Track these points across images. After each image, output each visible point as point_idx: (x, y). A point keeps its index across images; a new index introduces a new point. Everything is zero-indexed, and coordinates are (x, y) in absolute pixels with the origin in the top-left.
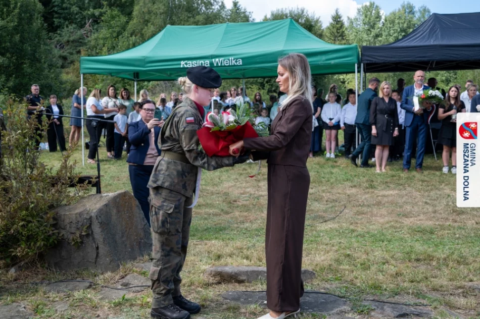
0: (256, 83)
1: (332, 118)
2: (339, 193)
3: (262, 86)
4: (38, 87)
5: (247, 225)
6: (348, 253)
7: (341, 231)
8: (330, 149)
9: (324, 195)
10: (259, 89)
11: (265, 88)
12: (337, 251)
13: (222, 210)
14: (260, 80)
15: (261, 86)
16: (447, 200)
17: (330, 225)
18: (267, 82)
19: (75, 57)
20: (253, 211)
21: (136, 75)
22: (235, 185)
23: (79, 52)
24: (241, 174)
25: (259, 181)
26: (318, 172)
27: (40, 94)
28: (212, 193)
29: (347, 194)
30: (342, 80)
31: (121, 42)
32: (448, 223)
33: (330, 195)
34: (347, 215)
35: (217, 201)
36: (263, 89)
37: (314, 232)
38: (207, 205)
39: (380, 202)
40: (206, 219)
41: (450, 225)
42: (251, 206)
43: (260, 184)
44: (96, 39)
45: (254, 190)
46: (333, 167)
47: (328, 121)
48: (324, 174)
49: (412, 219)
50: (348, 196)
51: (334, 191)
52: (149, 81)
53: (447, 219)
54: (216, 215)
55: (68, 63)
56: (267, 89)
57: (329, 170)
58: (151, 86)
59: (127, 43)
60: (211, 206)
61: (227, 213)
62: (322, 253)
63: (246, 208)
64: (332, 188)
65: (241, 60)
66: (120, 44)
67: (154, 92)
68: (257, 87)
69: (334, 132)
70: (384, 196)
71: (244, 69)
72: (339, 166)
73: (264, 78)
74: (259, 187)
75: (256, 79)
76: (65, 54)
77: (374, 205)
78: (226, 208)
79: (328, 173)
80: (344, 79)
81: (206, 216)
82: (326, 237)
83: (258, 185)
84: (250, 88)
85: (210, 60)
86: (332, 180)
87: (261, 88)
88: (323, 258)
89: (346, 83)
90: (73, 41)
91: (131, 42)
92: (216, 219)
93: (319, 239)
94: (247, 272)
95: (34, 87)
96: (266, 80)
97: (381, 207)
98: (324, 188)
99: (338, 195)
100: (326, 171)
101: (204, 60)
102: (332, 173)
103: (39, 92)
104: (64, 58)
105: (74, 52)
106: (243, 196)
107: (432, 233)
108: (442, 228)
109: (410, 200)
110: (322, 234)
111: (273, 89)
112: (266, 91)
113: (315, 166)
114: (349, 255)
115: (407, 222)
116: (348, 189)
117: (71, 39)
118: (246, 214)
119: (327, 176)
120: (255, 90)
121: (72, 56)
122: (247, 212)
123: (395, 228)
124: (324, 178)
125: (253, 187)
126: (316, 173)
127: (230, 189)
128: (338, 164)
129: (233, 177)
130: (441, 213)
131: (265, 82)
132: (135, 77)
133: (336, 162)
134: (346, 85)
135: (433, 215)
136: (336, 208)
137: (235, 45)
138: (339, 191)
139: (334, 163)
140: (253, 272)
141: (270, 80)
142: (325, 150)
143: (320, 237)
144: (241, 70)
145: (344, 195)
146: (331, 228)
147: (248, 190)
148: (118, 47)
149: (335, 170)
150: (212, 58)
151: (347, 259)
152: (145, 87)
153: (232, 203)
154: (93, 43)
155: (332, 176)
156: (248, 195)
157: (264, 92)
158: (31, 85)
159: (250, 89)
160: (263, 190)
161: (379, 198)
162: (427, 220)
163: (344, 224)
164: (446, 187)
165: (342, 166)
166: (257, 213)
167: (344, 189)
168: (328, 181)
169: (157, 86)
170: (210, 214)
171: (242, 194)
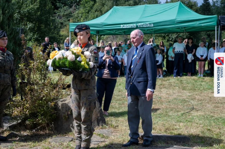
0: (161, 36)
1: (202, 55)
2: (205, 96)
3: (164, 38)
4: (48, 38)
6: (209, 128)
7: (205, 116)
8: (201, 72)
9: (197, 97)
10: (163, 39)
11: (166, 39)
12: (203, 127)
14: (163, 35)
17: (199, 113)
18: (167, 36)
19: (67, 22)
20: (158, 104)
21: (98, 32)
23: (69, 20)
25: (161, 88)
26: (193, 84)
27: (49, 42)
29: (209, 97)
31: (91, 15)
33: (200, 97)
34: (209, 108)
36: (165, 39)
37: (191, 116)
42: (157, 102)
44: (78, 14)
45: (158, 93)
46: (202, 82)
47: (200, 57)
48: (197, 85)
50: (210, 97)
51: (202, 94)
52: (104, 35)
55: (64, 26)
56: (167, 39)
57: (199, 83)
58: (105, 38)
59: (94, 15)
62: (195, 128)
64: (201, 93)
65: (153, 24)
66: (90, 16)
67: (107, 41)
68: (161, 38)
69: (203, 63)
71: (154, 29)
72: (205, 81)
73: (165, 33)
74: (161, 91)
75: (161, 34)
76: (62, 21)
79: (199, 85)
82: (197, 119)
83: (160, 91)
84: (158, 39)
85: (136, 24)
86: (201, 89)
87: (163, 38)
88: (195, 130)
90: (66, 15)
91: (95, 15)
93: (193, 120)
95: (46, 38)
96: (166, 35)
98: (197, 93)
99: (204, 97)
100: (198, 84)
101: (133, 24)
102: (201, 85)
103: (49, 41)
104: (62, 24)
105: (67, 20)
110: (195, 118)
111: (171, 39)
112: (166, 40)
113: (192, 81)
114: (209, 130)
116: (210, 94)
117: (65, 14)
119: (199, 86)
120: (160, 40)
121: (65, 22)
122: (154, 104)
124: (197, 88)
125: (158, 91)
126: (193, 85)
128: (205, 80)
132: (97, 33)
133: (204, 79)
136: (203, 104)
137: (148, 16)
138: (205, 95)
139: (203, 80)
141: (169, 35)
142: (198, 72)
143: (193, 119)
144: (152, 29)
145: (207, 97)
146: (200, 115)
147: (155, 93)
148: (88, 17)
149: (203, 83)
150: (137, 23)
151: (208, 131)
152: (102, 39)
154: (76, 16)
155: (202, 86)
157: (165, 41)
158: (45, 37)
159: (157, 39)
160: (163, 93)
163: (207, 113)
165: (207, 81)
166: (160, 105)
167: (208, 94)
168: (199, 89)
169: (109, 38)
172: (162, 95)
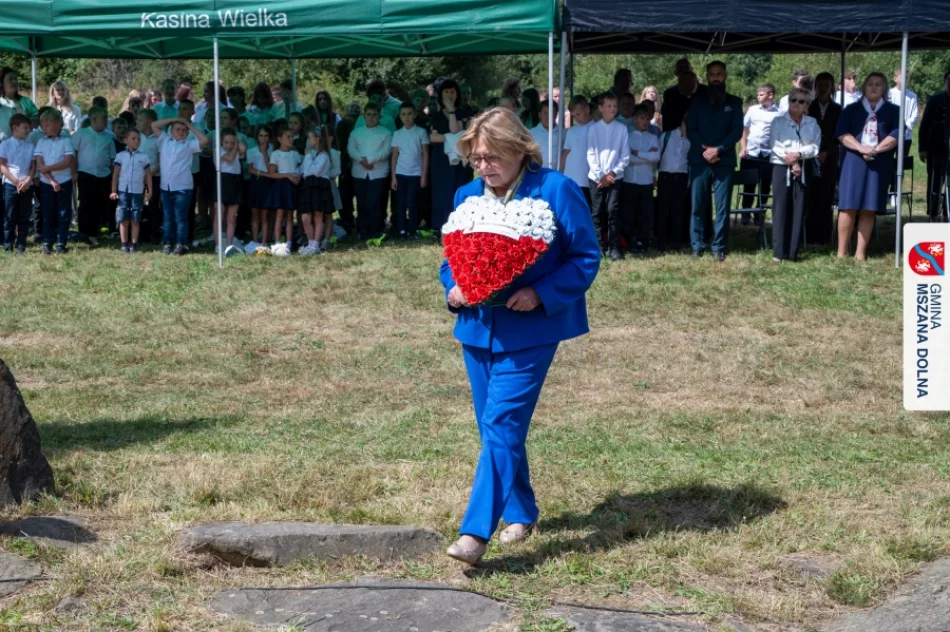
0: (328, 68)
3: (343, 73)
5: (288, 411)
10: (337, 80)
11: (350, 78)
13: (234, 373)
14: (338, 62)
15: (339, 74)
16: (743, 350)
18: (355, 66)
20: (306, 376)
22: (267, 312)
24: (283, 285)
25: (323, 302)
28: (213, 332)
30: (523, 65)
32: (746, 406)
35: (224, 350)
36: (346, 82)
37: (445, 430)
38: (197, 361)
39: (598, 354)
40: (192, 396)
41: (748, 411)
42: (301, 364)
43: (325, 310)
45: (310, 323)
49: (666, 396)
52: (77, 56)
53: (743, 395)
54: (215, 385)
56: (354, 81)
58: (83, 67)
60: (208, 363)
61: (244, 381)
63: (291, 369)
67: (89, 82)
68: (332, 75)
70: (606, 340)
74: (323, 316)
77: (583, 361)
78: (242, 369)
80: (527, 63)
81: (192, 388)
83: (320, 313)
84: (316, 78)
87: (340, 78)
89: (533, 71)
92: (217, 394)
93: (455, 447)
94: (276, 538)
96: (351, 61)
97: (598, 367)
106: (284, 338)
107: (709, 429)
108: (734, 417)
109: (663, 352)
110: (461, 435)
112: (353, 86)
115: (656, 401)
118: (287, 383)
120: (327, 84)
122: (291, 377)
123: (629, 416)
125: (310, 316)
127: (256, 323)
129: (265, 291)
130: (729, 383)
131: (349, 66)
134: (533, 76)
135: (712, 386)
140: (292, 538)
141: (363, 61)
143: (456, 441)
147: (297, 324)
152: (68, 70)
153: (256, 356)
156: (295, 336)
157: (346, 89)
159: (314, 81)
160: (331, 323)
161: (596, 344)
162: (698, 397)
164: (742, 320)
166: (315, 381)
170: (204, 384)
171: (281, 333)
172: (326, 331)
